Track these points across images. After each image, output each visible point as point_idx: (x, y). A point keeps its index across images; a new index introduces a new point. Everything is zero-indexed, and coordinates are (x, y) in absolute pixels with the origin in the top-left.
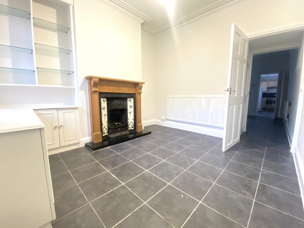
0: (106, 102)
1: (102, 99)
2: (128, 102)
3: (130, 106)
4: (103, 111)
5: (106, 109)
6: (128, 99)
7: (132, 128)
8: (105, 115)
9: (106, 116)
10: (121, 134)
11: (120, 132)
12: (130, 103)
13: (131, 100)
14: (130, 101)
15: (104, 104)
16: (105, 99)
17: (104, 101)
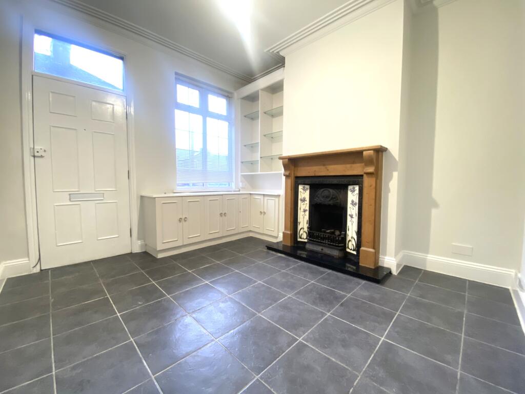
0: (309, 190)
1: (300, 187)
2: (349, 193)
3: (353, 201)
4: (302, 204)
5: (308, 202)
6: (350, 187)
7: (354, 250)
8: (305, 211)
9: (307, 213)
10: (322, 249)
11: (322, 246)
12: (353, 196)
13: (354, 188)
14: (353, 191)
15: (304, 193)
16: (308, 187)
17: (304, 189)
